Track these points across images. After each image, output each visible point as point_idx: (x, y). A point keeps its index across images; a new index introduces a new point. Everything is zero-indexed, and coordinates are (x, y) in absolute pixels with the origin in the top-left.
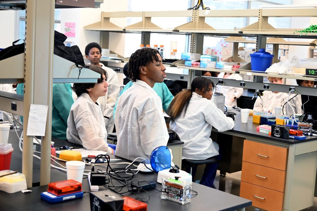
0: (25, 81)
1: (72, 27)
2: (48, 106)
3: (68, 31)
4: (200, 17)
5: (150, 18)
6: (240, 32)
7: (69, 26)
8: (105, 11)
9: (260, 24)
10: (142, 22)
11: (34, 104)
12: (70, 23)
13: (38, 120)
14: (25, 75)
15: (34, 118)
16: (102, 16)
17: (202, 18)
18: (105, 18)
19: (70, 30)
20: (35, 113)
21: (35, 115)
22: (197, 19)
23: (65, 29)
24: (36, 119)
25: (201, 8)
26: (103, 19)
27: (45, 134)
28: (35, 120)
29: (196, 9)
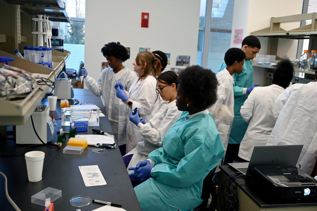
1: (240, 34)
3: (237, 37)
7: (238, 33)
8: (275, 17)
10: (312, 24)
12: (239, 30)
16: (271, 22)
18: (274, 24)
19: (238, 36)
23: (235, 36)
26: (272, 24)
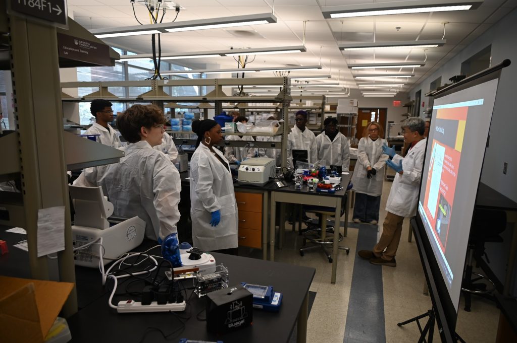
0: (23, 175)
2: (64, 207)
4: (159, 86)
5: (107, 87)
6: (203, 98)
9: (217, 91)
11: (42, 208)
13: (53, 230)
14: (22, 167)
15: (46, 228)
17: (161, 87)
20: (46, 221)
21: (47, 223)
22: (157, 88)
24: (49, 229)
25: (158, 78)
27: (65, 247)
28: (48, 231)
29: (154, 79)
